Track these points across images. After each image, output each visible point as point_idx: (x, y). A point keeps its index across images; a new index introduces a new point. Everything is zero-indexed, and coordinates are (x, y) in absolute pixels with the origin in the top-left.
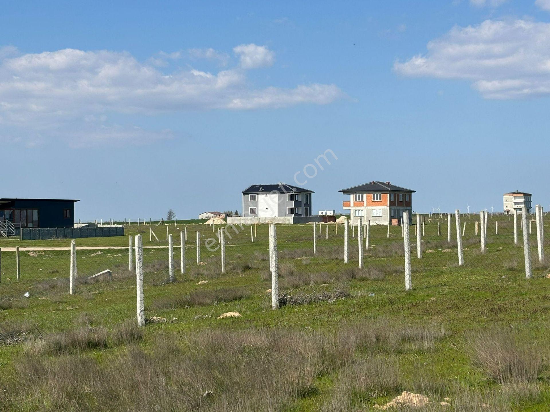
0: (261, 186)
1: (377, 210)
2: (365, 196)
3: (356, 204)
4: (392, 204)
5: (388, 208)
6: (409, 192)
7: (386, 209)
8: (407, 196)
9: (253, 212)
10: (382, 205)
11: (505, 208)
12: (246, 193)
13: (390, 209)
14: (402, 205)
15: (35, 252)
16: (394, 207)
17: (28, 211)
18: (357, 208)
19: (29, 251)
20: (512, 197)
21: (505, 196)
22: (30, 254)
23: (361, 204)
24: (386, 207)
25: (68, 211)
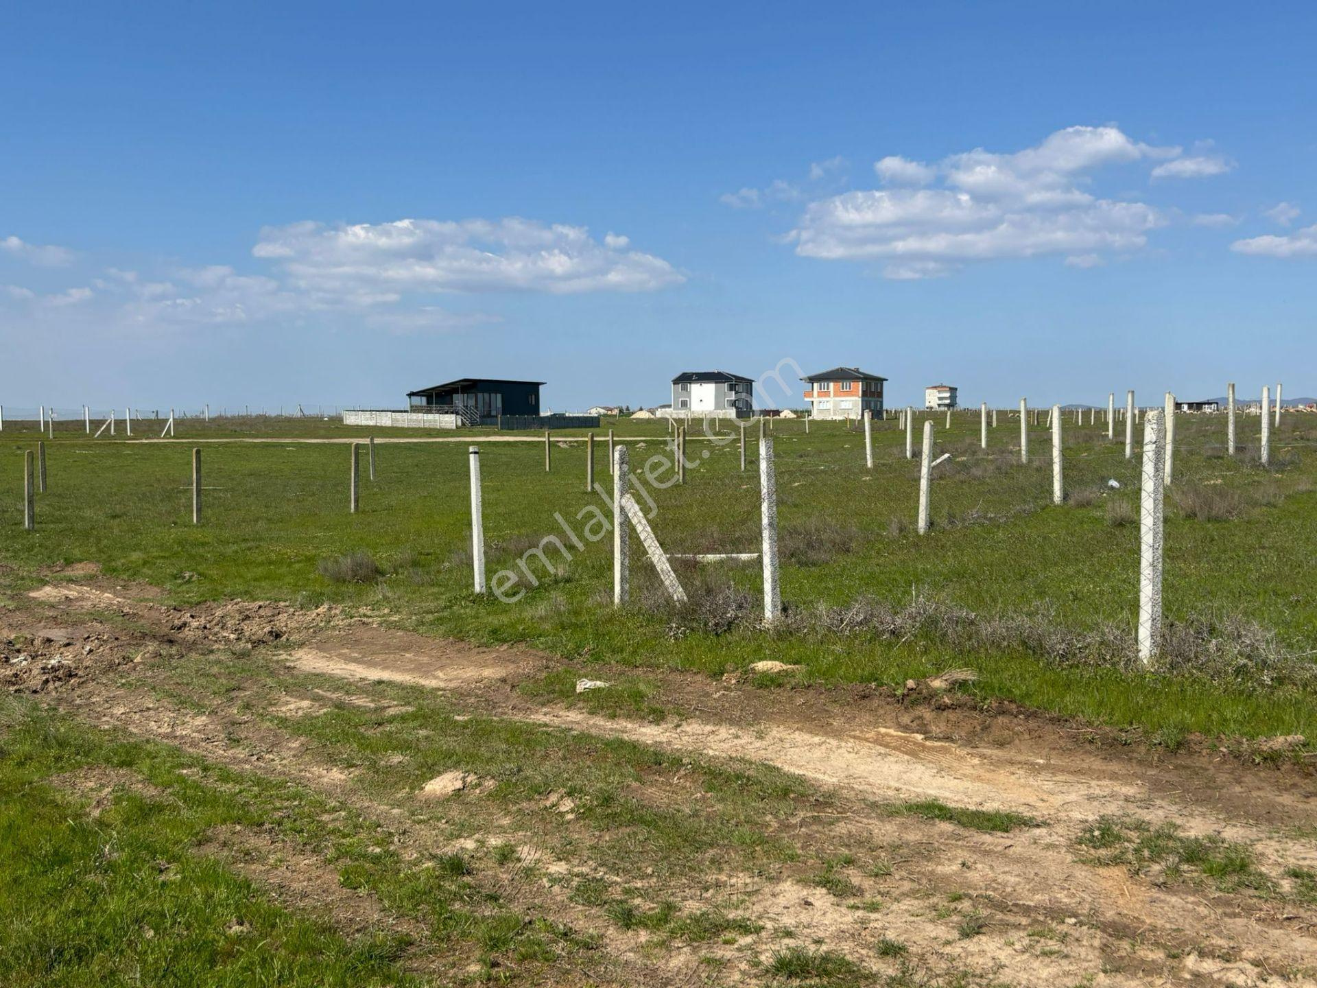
0: (695, 374)
1: (846, 401)
2: (831, 385)
3: (820, 395)
4: (864, 394)
5: (860, 399)
6: (881, 381)
7: (858, 400)
8: (879, 385)
9: (684, 404)
10: (853, 395)
11: (927, 404)
12: (676, 382)
13: (862, 401)
14: (873, 396)
15: (566, 442)
16: (866, 399)
17: (493, 395)
18: (821, 399)
19: (558, 442)
20: (935, 391)
21: (928, 391)
22: (560, 444)
23: (827, 394)
24: (857, 398)
25: (533, 397)
